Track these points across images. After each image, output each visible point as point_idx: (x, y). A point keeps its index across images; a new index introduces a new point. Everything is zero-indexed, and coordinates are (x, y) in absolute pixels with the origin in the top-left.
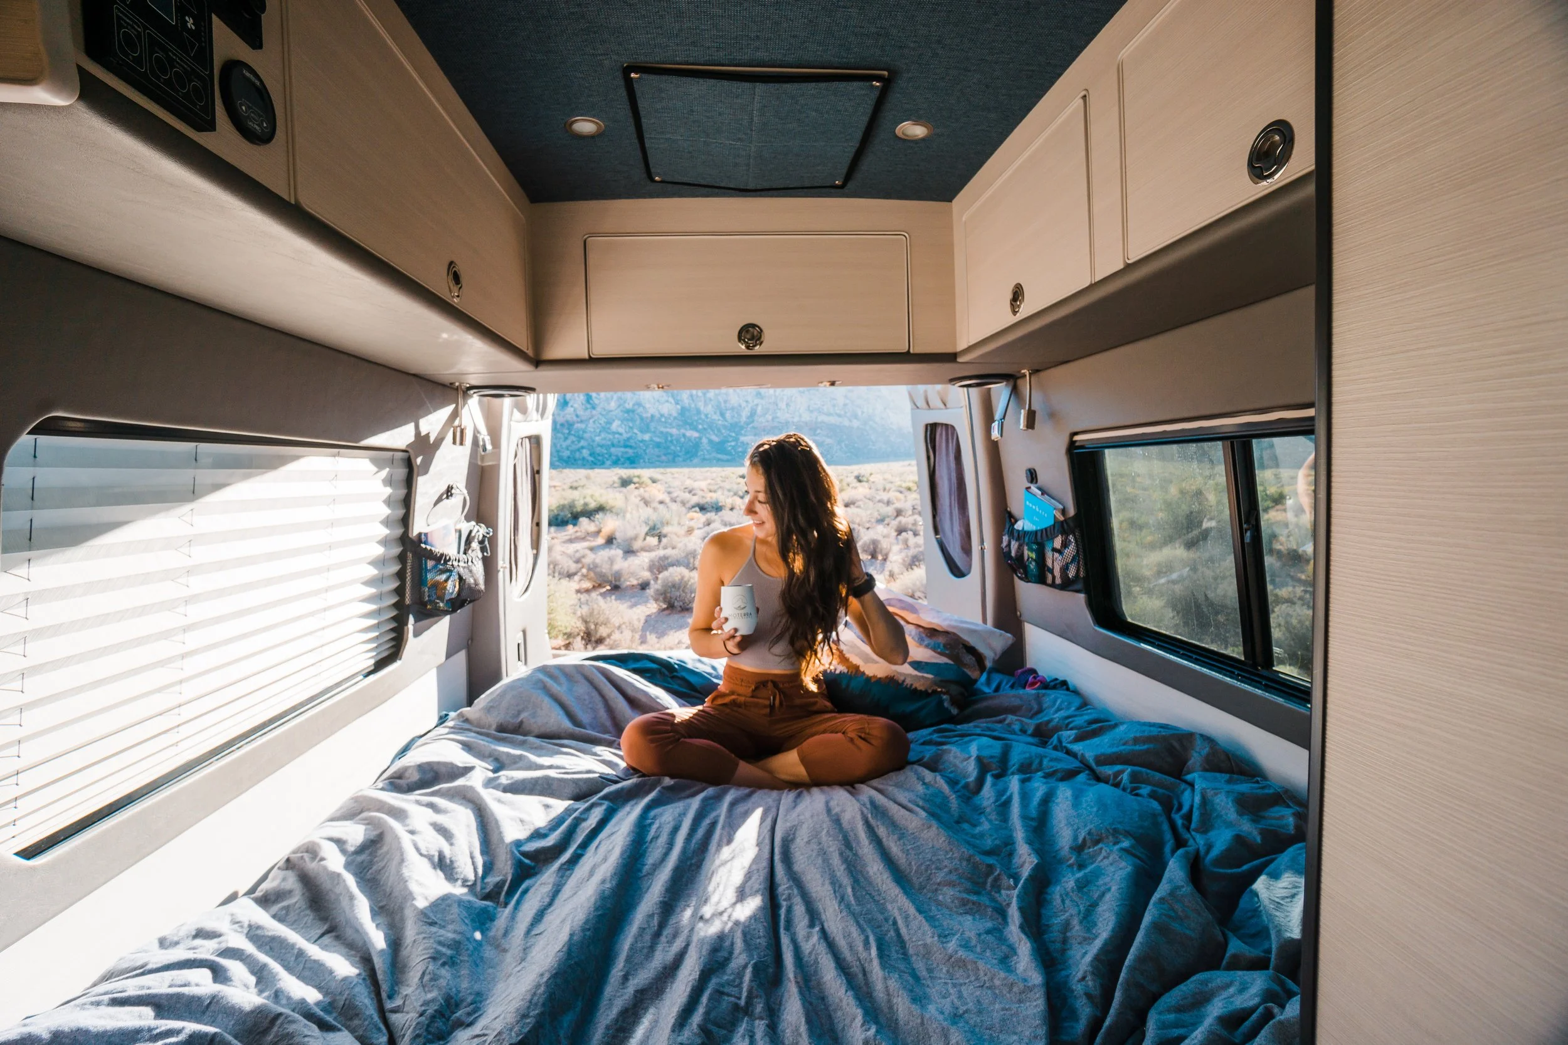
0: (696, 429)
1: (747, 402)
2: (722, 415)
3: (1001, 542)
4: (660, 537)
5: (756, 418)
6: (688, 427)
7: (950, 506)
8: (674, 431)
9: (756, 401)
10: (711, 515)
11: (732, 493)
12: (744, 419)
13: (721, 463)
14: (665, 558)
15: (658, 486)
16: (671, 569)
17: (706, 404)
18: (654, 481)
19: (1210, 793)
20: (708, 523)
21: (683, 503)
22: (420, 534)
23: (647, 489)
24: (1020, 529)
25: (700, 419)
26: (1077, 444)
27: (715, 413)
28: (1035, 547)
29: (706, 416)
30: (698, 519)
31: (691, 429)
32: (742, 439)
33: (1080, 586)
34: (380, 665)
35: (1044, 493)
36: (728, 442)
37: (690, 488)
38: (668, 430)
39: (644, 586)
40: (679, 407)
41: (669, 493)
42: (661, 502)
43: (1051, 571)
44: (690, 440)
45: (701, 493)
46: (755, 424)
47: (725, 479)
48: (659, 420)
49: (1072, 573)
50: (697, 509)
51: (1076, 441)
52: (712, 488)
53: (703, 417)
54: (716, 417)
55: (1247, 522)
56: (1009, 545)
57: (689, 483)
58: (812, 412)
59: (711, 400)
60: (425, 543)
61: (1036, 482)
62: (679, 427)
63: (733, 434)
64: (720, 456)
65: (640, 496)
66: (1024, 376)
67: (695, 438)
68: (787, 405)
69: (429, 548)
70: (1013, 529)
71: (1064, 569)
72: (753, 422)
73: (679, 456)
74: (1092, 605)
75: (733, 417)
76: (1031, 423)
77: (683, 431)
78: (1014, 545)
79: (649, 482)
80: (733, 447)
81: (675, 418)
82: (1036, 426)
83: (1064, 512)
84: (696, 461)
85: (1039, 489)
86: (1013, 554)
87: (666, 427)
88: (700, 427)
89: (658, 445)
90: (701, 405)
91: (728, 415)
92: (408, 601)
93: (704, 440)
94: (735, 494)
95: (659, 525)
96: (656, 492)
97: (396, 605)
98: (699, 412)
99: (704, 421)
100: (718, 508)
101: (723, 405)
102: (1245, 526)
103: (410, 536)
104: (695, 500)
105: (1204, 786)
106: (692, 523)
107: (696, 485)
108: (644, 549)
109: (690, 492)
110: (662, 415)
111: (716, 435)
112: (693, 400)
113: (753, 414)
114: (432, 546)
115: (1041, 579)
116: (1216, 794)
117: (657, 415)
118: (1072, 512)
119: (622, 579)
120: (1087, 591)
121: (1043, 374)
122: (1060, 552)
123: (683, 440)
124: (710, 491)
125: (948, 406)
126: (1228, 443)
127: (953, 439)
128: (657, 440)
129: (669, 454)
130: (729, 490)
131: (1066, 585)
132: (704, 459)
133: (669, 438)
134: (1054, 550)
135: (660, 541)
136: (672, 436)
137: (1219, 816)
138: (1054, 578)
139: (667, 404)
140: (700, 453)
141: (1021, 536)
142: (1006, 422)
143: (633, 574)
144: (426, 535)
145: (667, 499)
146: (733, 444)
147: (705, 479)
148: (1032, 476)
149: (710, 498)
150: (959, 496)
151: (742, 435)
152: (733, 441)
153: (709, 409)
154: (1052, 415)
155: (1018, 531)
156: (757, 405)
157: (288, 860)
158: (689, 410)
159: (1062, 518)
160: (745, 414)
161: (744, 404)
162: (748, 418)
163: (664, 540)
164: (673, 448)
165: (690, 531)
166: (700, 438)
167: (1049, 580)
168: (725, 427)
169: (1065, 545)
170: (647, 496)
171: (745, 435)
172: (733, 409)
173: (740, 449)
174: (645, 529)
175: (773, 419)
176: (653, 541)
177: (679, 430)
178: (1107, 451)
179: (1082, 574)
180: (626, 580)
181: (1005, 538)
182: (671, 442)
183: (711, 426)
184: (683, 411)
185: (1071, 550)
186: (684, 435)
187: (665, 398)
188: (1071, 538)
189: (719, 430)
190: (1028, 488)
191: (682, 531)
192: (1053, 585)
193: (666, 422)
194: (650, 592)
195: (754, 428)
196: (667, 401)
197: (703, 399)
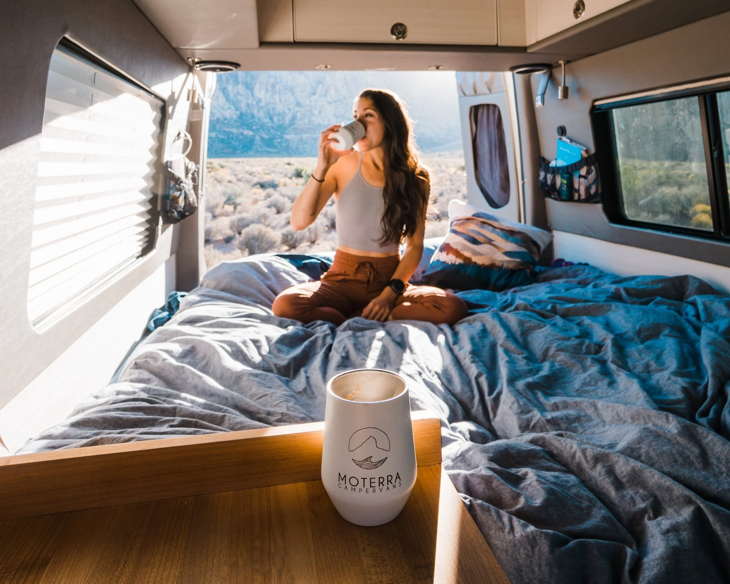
0: (250, 128)
1: (290, 109)
2: (271, 119)
3: (539, 176)
4: (235, 206)
5: (296, 122)
6: (245, 127)
7: (491, 161)
8: (234, 131)
9: (297, 109)
10: (270, 190)
11: (283, 175)
12: (287, 122)
13: (269, 154)
14: (241, 220)
15: (225, 170)
16: (252, 226)
17: (259, 111)
18: (222, 167)
19: (708, 303)
20: (269, 196)
21: (248, 181)
22: (167, 162)
23: (217, 172)
24: (554, 166)
25: (254, 121)
26: (596, 107)
27: (266, 118)
28: (566, 176)
29: (259, 119)
30: (260, 194)
31: (247, 129)
32: (286, 137)
33: (599, 199)
34: (145, 251)
35: (571, 141)
36: (276, 139)
37: (251, 172)
38: (230, 130)
39: (228, 240)
40: (238, 113)
41: (235, 175)
42: (230, 182)
43: (578, 191)
44: (246, 137)
45: (258, 175)
46: (296, 126)
47: (275, 166)
48: (223, 123)
49: (593, 191)
50: (259, 186)
51: (596, 106)
52: (267, 172)
53: (256, 120)
54: (267, 120)
55: (715, 145)
56: (545, 178)
57: (248, 168)
58: (337, 117)
59: (262, 107)
60: (171, 168)
61: (566, 135)
62: (238, 127)
63: (279, 133)
64: (269, 149)
65: (213, 177)
66: (560, 65)
67: (250, 136)
68: (320, 112)
69: (172, 171)
70: (549, 167)
71: (588, 189)
72: (294, 124)
73: (238, 149)
74: (607, 211)
75: (279, 120)
76: (566, 94)
77: (241, 130)
78: (549, 177)
79: (218, 167)
80: (279, 143)
81: (235, 121)
82: (569, 96)
83: (587, 151)
84: (250, 153)
85: (568, 138)
86: (549, 182)
87: (228, 127)
88: (254, 127)
89: (222, 141)
90: (255, 111)
91: (275, 119)
92: (159, 208)
93: (258, 138)
94: (286, 176)
95: (233, 197)
96: (225, 174)
97: (149, 212)
98: (253, 116)
99: (257, 123)
100: (274, 186)
101: (271, 111)
102: (714, 148)
103: (162, 162)
104: (256, 180)
105: (703, 300)
106: (256, 196)
107: (254, 169)
108: (222, 215)
109: (251, 174)
110: (225, 119)
111: (266, 134)
112: (249, 107)
113: (294, 118)
114: (174, 170)
115: (570, 199)
116: (712, 303)
117: (222, 118)
118: (593, 151)
119: (212, 235)
120: (603, 201)
121: (573, 64)
122: (585, 177)
123: (241, 137)
124: (266, 174)
125: (492, 91)
126: (702, 98)
127: (494, 114)
128: (221, 137)
129: (231, 147)
130: (281, 173)
131: (589, 199)
132: (257, 152)
133: (231, 136)
134: (580, 176)
135: (235, 208)
136: (232, 133)
137: (716, 314)
138: (579, 195)
139: (229, 110)
140: (254, 147)
141: (555, 171)
142: (546, 96)
143: (219, 231)
144: (171, 162)
145: (233, 179)
146: (279, 140)
147: (260, 165)
148: (562, 131)
149: (266, 178)
150: (500, 152)
151: (285, 133)
152: (279, 138)
153: (261, 115)
154: (580, 90)
155: (553, 168)
156: (297, 112)
157: (136, 364)
158: (246, 115)
159: (586, 155)
160: (288, 119)
161: (287, 111)
162: (291, 121)
163: (239, 208)
164: (233, 143)
165: (256, 202)
166: (254, 136)
167: (576, 196)
168: (273, 128)
169: (589, 172)
170: (218, 177)
171: (288, 134)
172: (279, 114)
173: (284, 145)
174: (224, 199)
175: (309, 122)
176: (229, 208)
177: (238, 129)
178: (614, 111)
179: (600, 191)
180: (213, 236)
181: (542, 174)
182: (232, 138)
183: (262, 127)
184: (242, 116)
185: (592, 176)
186: (242, 134)
187: (228, 106)
188: (593, 168)
189: (268, 130)
190: (561, 139)
191: (250, 201)
192: (579, 201)
193: (228, 124)
194: (235, 243)
195: (294, 128)
196: (229, 108)
197: (256, 107)
